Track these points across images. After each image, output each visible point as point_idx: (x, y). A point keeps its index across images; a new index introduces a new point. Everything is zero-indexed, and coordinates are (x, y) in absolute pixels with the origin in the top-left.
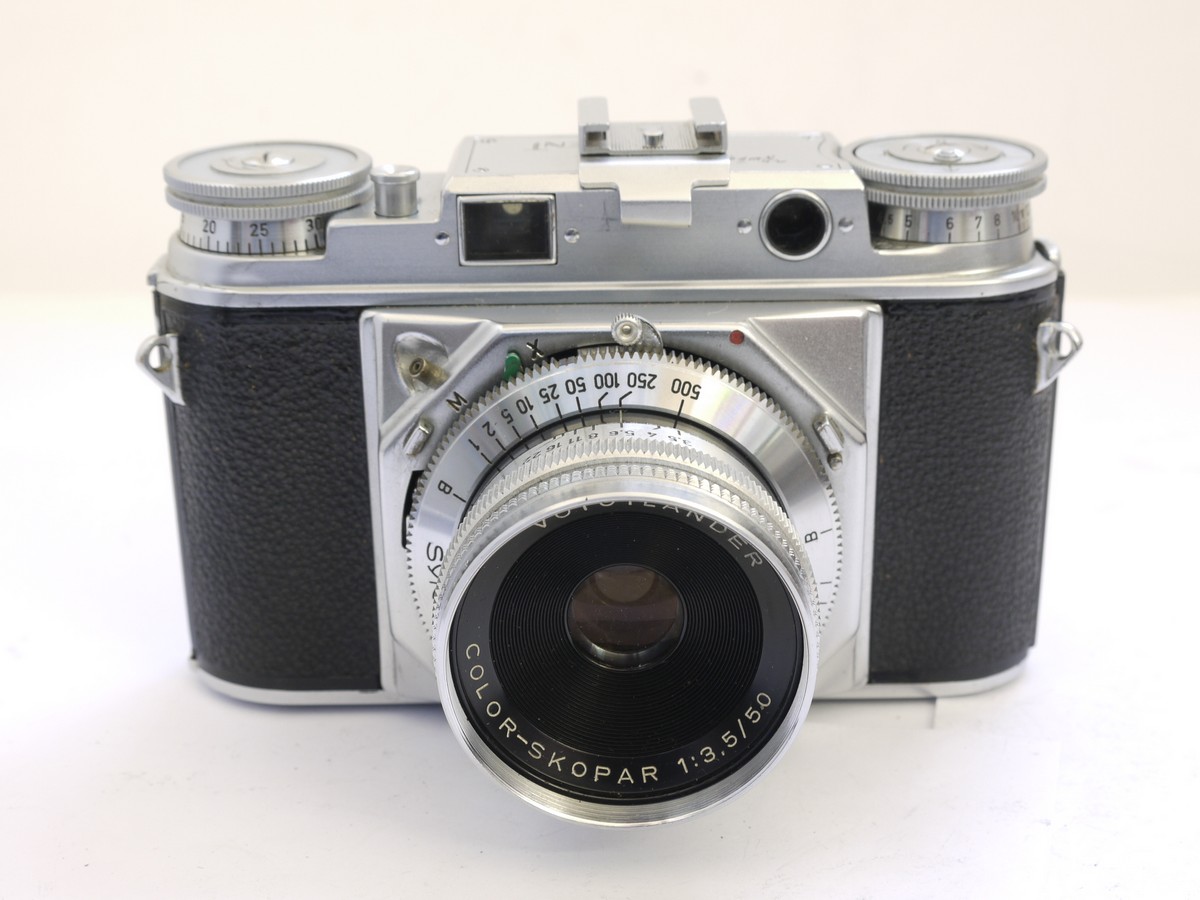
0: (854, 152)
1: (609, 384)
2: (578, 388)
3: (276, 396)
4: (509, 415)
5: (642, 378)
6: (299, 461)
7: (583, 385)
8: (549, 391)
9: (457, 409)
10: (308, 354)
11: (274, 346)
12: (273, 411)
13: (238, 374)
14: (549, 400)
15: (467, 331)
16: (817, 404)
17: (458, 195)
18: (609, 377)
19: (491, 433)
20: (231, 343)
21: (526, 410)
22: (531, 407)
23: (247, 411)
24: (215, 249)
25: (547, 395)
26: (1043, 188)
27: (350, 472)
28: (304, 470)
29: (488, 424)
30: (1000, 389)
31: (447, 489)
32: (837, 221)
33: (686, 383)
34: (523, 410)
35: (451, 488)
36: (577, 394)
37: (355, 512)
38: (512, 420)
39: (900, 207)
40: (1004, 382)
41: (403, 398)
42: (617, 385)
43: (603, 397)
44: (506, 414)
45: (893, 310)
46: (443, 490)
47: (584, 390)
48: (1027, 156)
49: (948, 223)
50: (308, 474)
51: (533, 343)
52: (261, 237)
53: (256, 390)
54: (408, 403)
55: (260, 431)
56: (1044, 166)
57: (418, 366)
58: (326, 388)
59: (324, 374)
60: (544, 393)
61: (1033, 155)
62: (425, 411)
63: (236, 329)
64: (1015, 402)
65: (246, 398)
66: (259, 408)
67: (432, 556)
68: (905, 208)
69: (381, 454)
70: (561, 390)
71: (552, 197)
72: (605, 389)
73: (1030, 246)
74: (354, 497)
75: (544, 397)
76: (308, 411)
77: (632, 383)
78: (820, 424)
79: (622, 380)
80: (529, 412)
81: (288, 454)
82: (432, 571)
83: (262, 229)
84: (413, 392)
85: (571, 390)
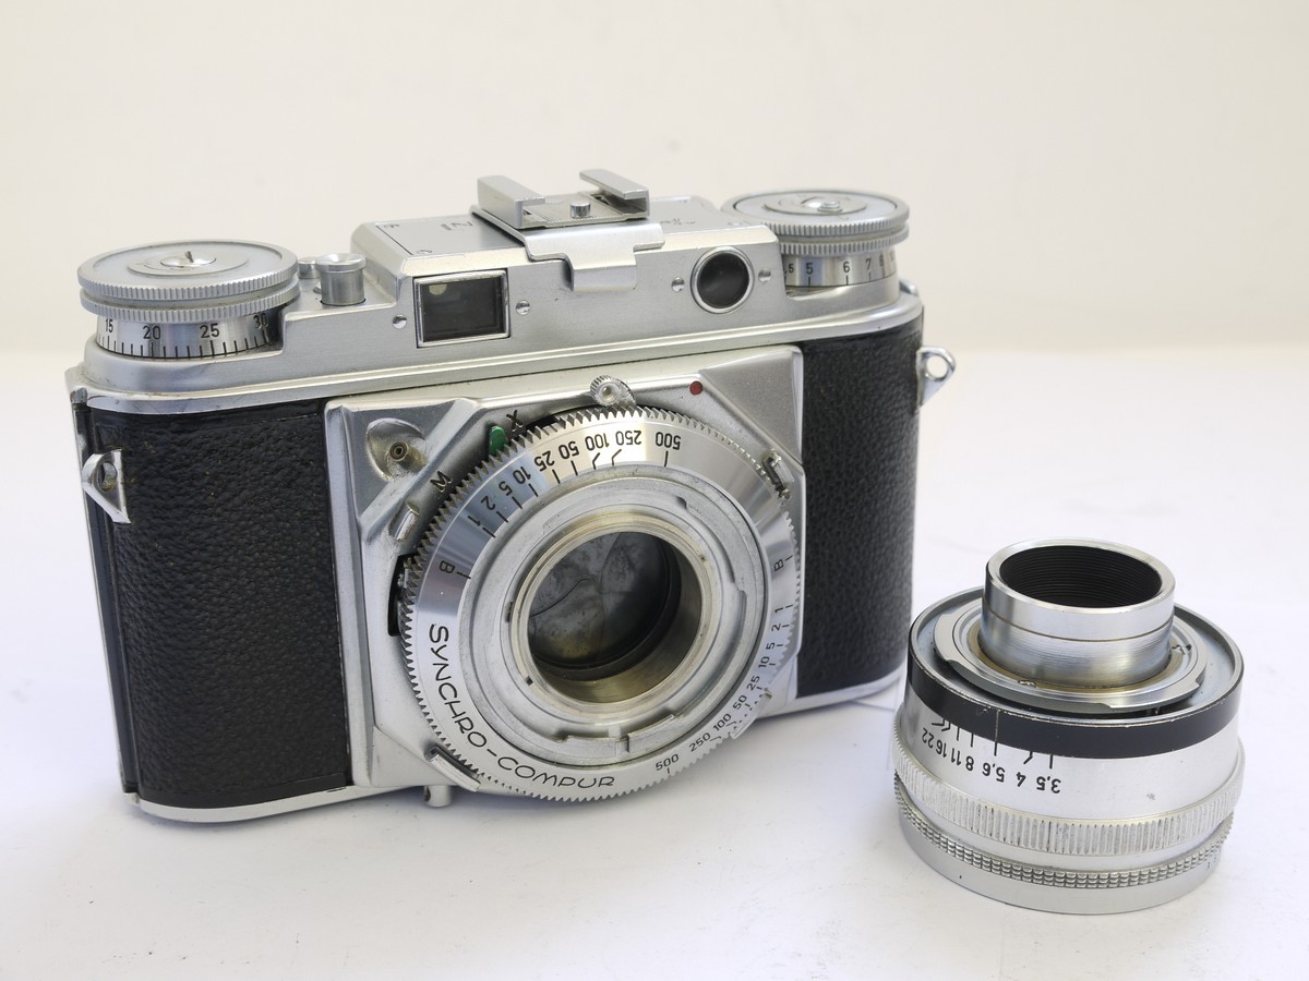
0: (734, 206)
1: (600, 445)
2: (571, 452)
3: (237, 500)
4: (507, 487)
5: (629, 435)
6: (262, 564)
7: (576, 448)
8: (544, 458)
9: (441, 488)
10: (270, 453)
11: (233, 449)
12: (234, 516)
13: (195, 483)
14: (545, 468)
15: (441, 411)
16: (765, 443)
17: (415, 278)
18: (598, 438)
19: (491, 506)
20: (186, 450)
21: (524, 480)
22: (529, 477)
23: (206, 519)
24: (162, 355)
25: (542, 463)
26: (905, 236)
27: (314, 568)
28: (267, 573)
29: (486, 498)
30: (894, 412)
31: (449, 568)
32: (757, 274)
33: (667, 435)
34: (521, 480)
35: (454, 567)
36: (571, 458)
37: (320, 609)
38: (511, 491)
39: (795, 256)
40: (896, 405)
41: (382, 484)
42: (607, 445)
43: (596, 458)
44: (503, 486)
45: (809, 348)
46: (446, 570)
47: (578, 453)
48: (890, 207)
49: (845, 267)
50: (271, 576)
51: (512, 414)
52: (212, 338)
53: (216, 497)
54: (388, 489)
55: (220, 539)
56: (906, 216)
57: (399, 451)
58: (289, 486)
59: (286, 471)
60: (539, 461)
61: (896, 207)
62: (409, 494)
63: (192, 436)
64: (903, 423)
65: (205, 507)
66: (219, 515)
67: (435, 638)
68: (799, 256)
69: (363, 544)
70: (555, 456)
71: (503, 272)
72: (596, 450)
73: (897, 287)
74: (318, 593)
75: (539, 465)
76: (270, 512)
77: (620, 441)
78: (771, 460)
79: (611, 439)
80: (528, 481)
81: (251, 559)
82: (436, 653)
83: (213, 330)
84: (390, 478)
85: (565, 455)
